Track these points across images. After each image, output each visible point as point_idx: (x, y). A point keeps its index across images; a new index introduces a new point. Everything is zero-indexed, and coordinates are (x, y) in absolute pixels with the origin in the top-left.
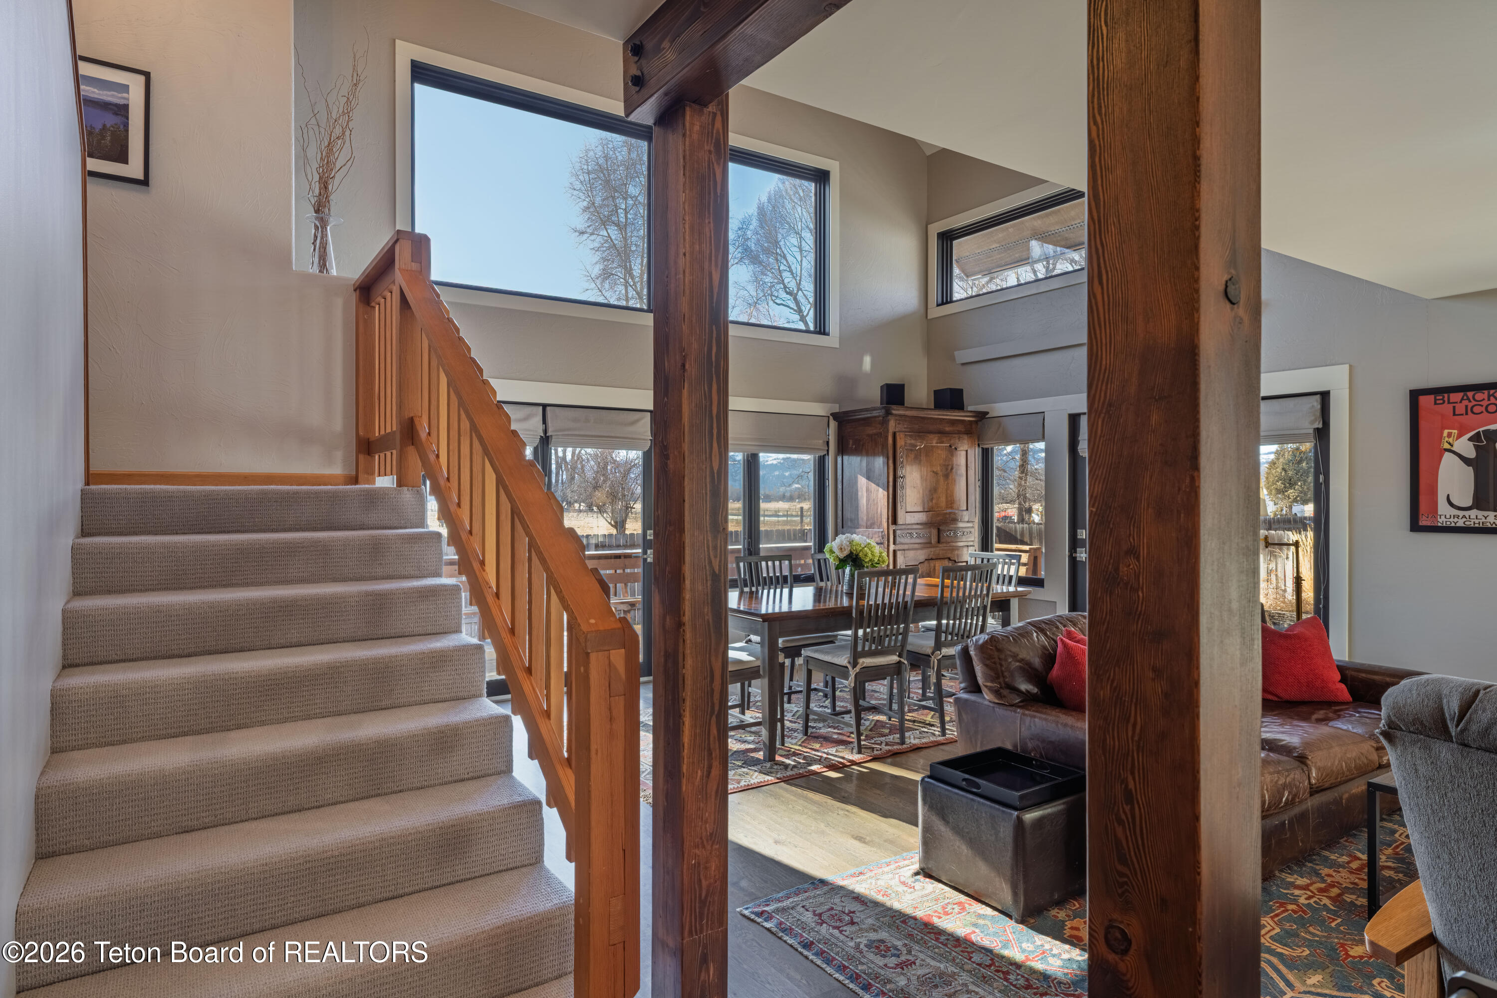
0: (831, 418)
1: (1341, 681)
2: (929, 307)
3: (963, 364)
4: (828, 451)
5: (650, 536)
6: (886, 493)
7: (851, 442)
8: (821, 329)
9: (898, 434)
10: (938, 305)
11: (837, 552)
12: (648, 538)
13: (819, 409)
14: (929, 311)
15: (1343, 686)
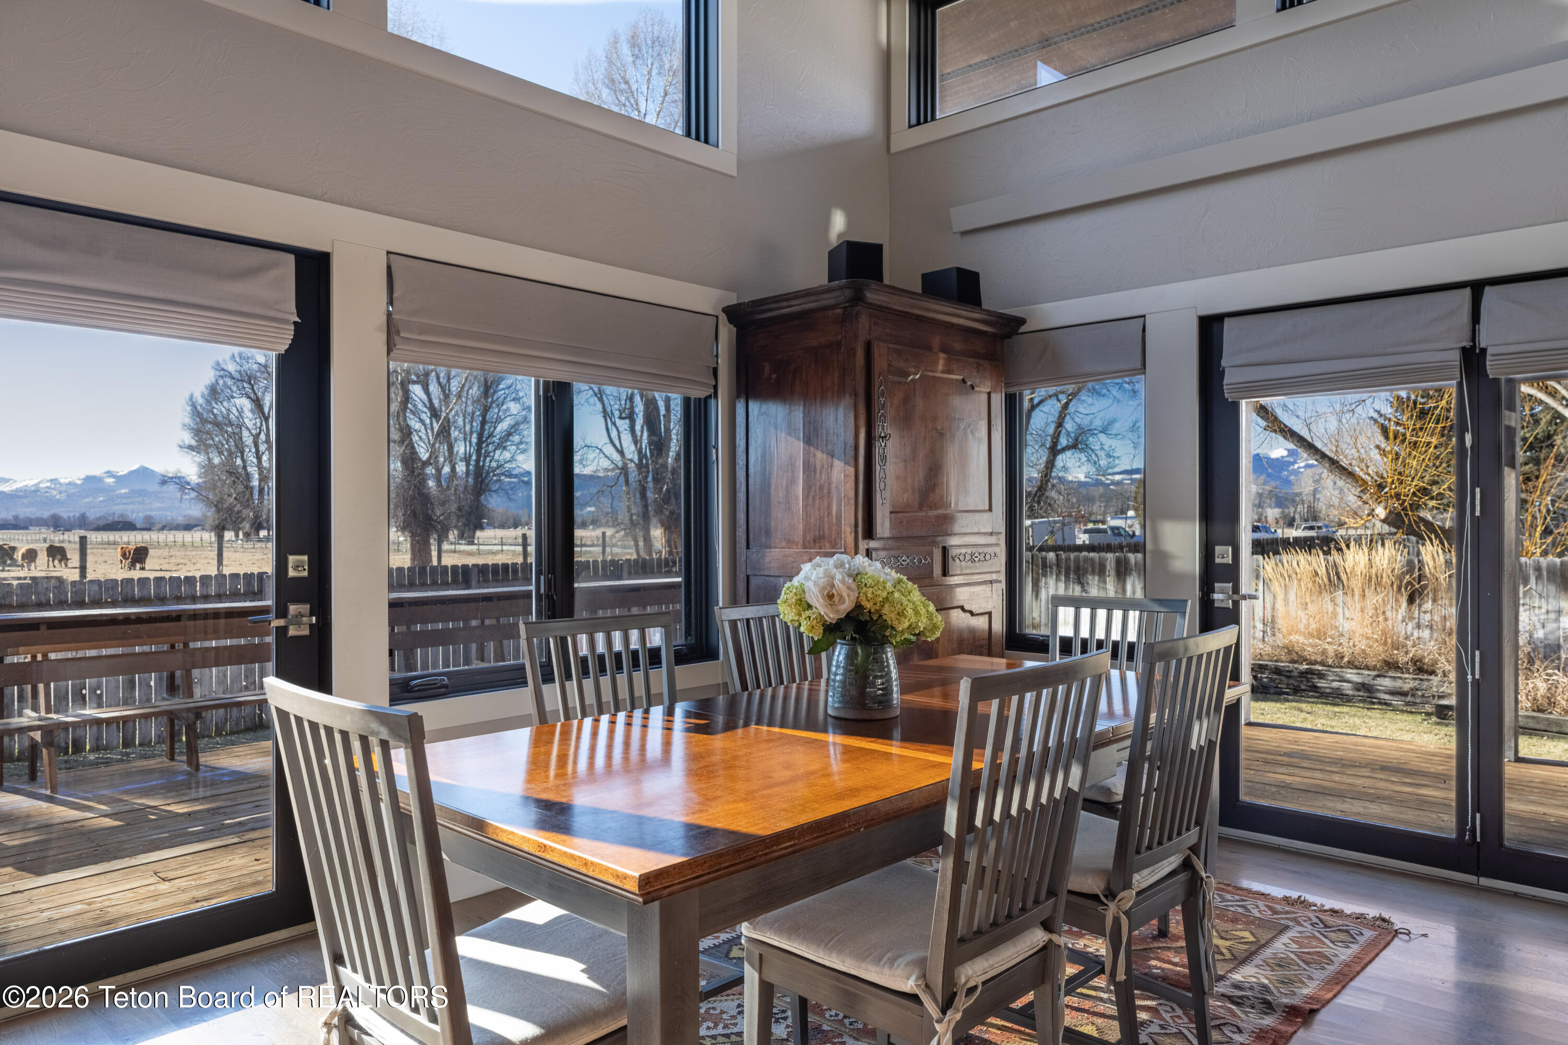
0: (723, 318)
2: (893, 131)
3: (965, 233)
4: (715, 387)
5: (296, 568)
6: (852, 470)
7: (767, 367)
9: (875, 344)
10: (910, 126)
11: (820, 606)
12: (292, 573)
13: (695, 297)
14: (893, 137)
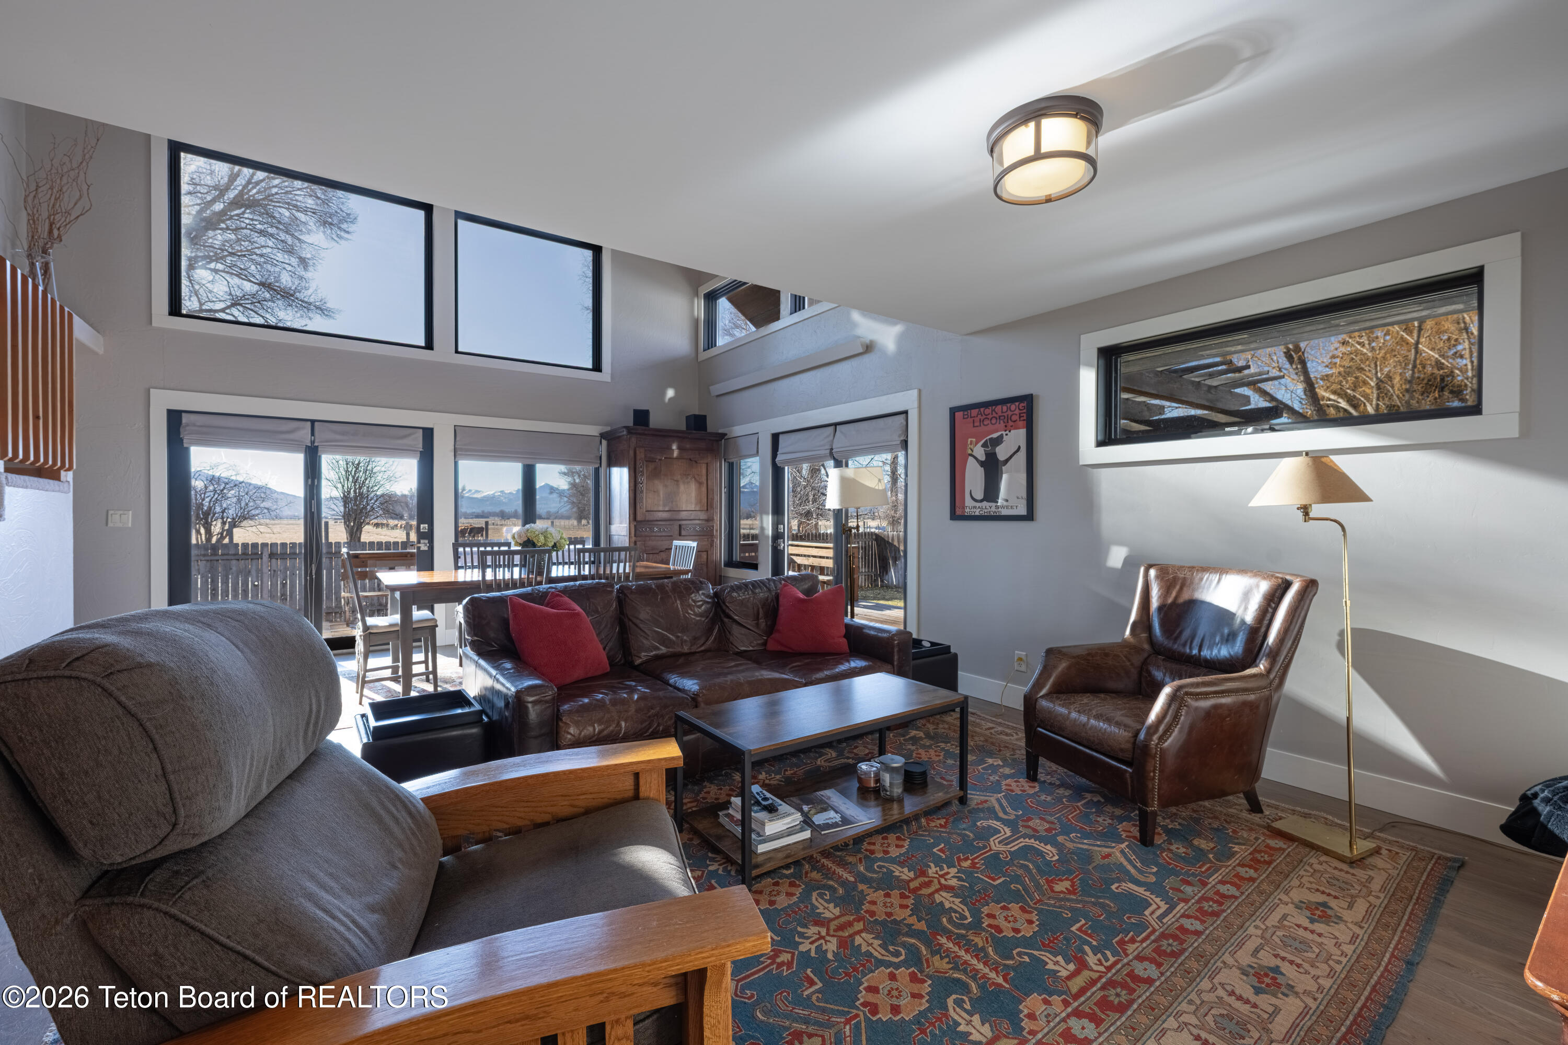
1: (845, 636)
3: (718, 396)
4: (600, 463)
6: (629, 496)
8: (597, 366)
9: (638, 449)
10: (704, 350)
13: (594, 430)
14: (698, 353)
15: (845, 640)
